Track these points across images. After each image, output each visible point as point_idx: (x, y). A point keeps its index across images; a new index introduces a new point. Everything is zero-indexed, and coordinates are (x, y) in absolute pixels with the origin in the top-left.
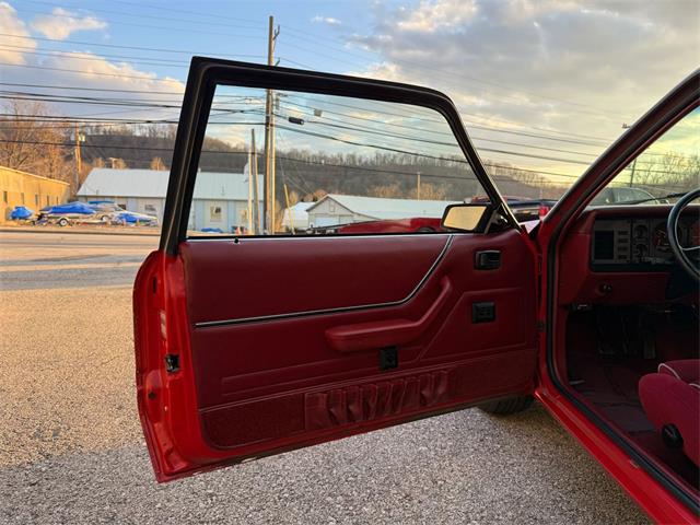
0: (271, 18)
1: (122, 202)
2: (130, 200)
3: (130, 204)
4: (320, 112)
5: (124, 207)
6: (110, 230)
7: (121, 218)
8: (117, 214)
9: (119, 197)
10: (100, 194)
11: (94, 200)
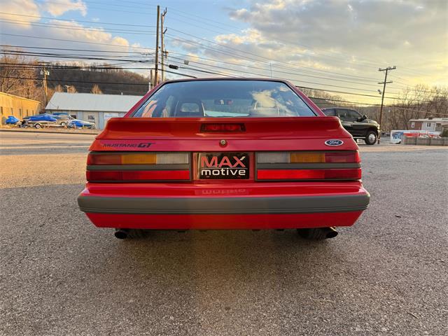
0: (158, 7)
1: (74, 114)
2: (78, 112)
3: (79, 115)
4: (188, 62)
5: (75, 117)
6: (66, 131)
7: (73, 124)
8: (70, 121)
9: (71, 111)
10: (60, 108)
11: (57, 112)
